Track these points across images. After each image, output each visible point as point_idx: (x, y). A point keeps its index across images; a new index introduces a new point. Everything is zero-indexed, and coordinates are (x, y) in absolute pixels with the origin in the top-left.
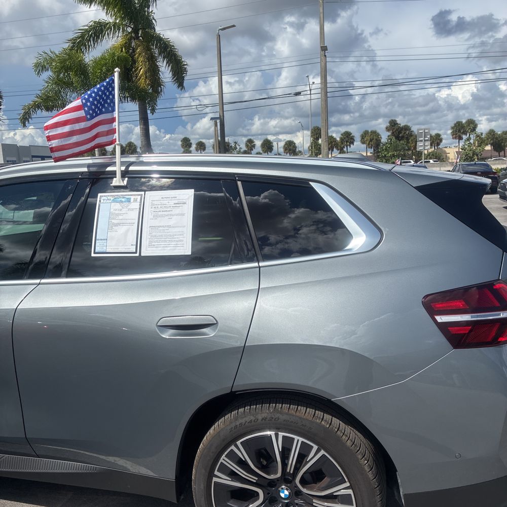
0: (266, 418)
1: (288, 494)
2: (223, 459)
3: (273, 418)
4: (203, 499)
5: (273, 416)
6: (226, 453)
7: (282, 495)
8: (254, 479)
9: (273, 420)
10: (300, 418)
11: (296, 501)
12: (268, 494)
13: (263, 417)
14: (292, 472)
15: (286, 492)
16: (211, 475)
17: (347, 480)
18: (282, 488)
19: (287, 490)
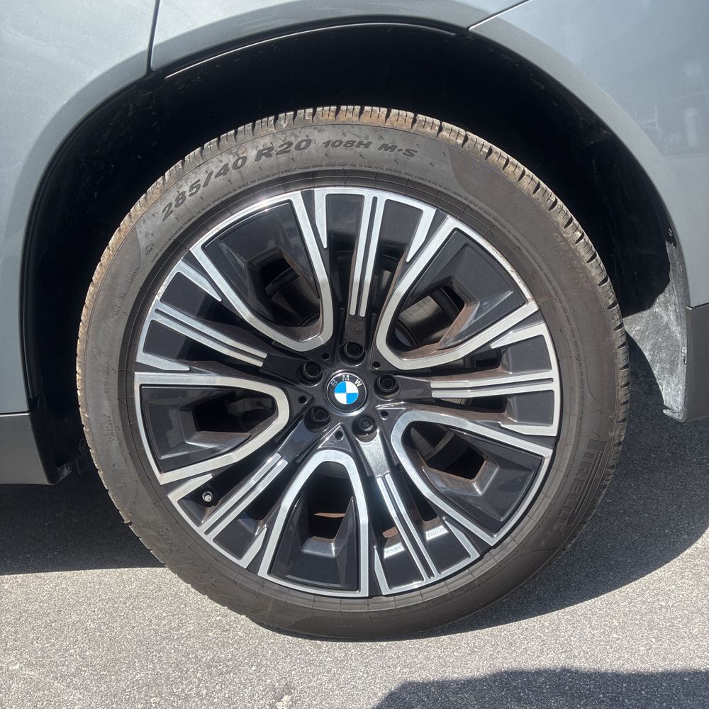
0: (270, 149)
1: (356, 391)
2: (157, 311)
3: (290, 144)
4: (115, 444)
5: (292, 139)
6: (162, 290)
7: (341, 398)
8: (255, 357)
9: (292, 148)
10: (375, 128)
11: (380, 407)
12: (302, 400)
13: (261, 148)
14: (363, 313)
15: (352, 388)
16: (127, 366)
17: (528, 295)
18: (339, 380)
19: (353, 380)
